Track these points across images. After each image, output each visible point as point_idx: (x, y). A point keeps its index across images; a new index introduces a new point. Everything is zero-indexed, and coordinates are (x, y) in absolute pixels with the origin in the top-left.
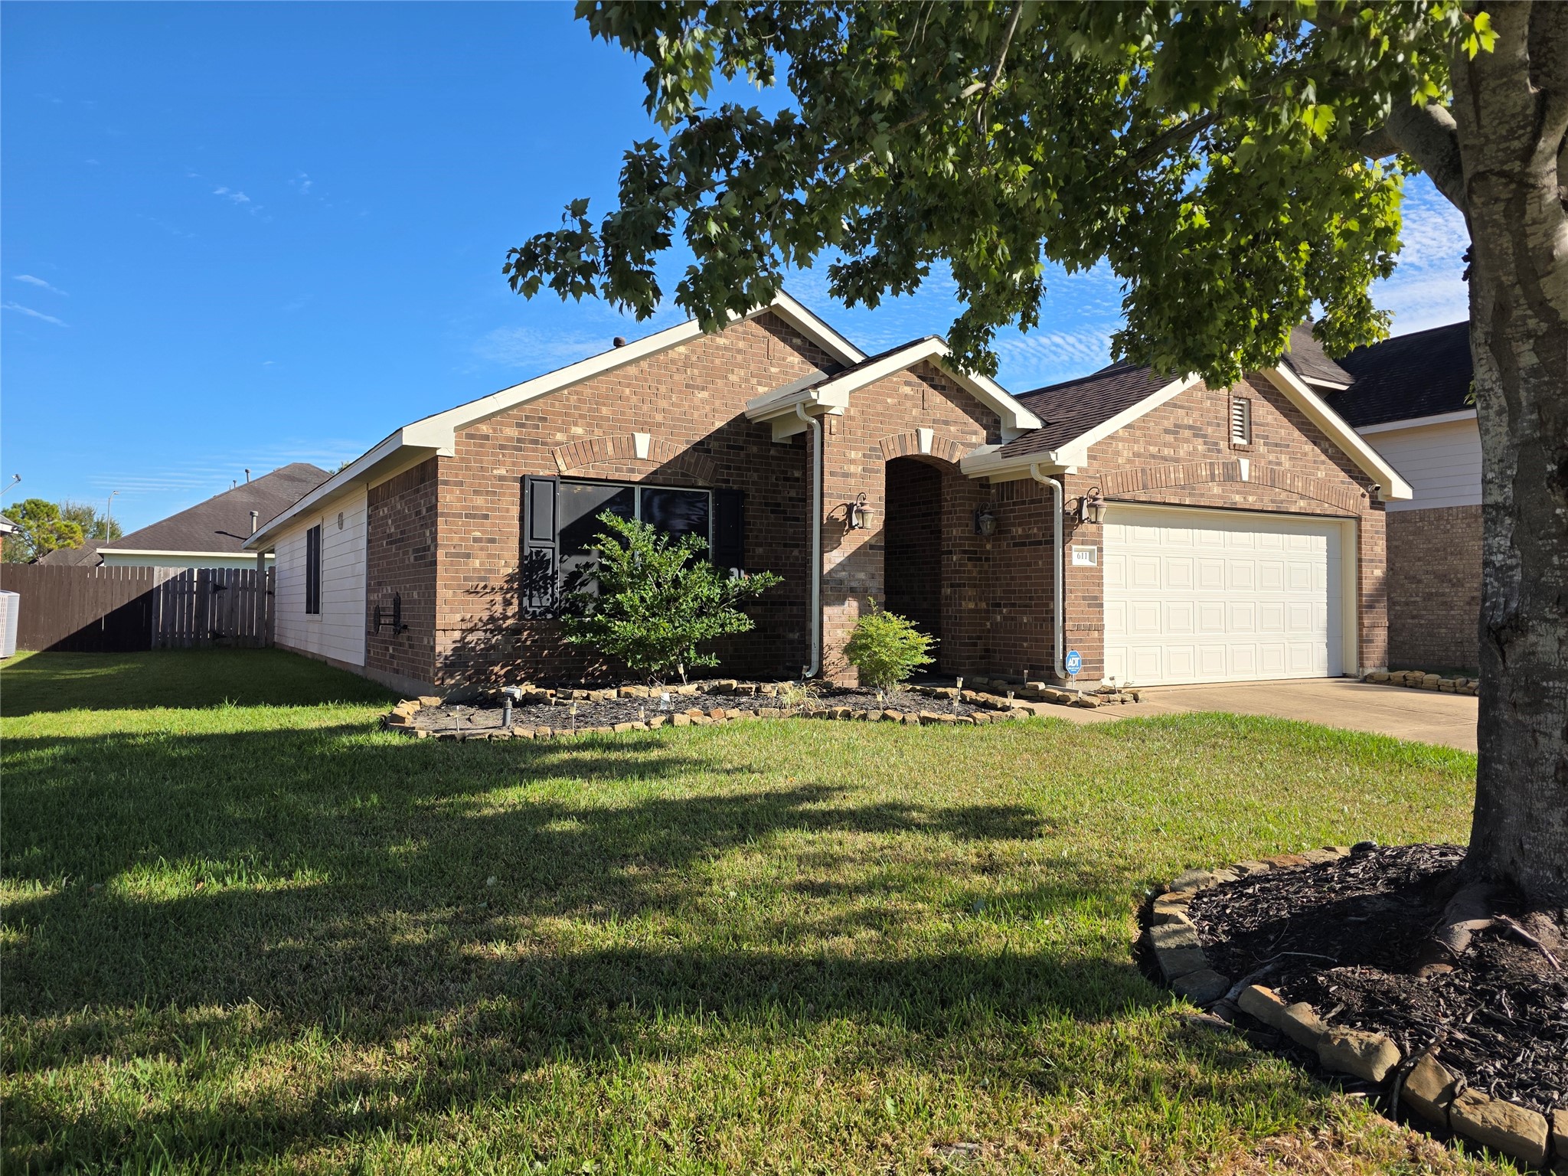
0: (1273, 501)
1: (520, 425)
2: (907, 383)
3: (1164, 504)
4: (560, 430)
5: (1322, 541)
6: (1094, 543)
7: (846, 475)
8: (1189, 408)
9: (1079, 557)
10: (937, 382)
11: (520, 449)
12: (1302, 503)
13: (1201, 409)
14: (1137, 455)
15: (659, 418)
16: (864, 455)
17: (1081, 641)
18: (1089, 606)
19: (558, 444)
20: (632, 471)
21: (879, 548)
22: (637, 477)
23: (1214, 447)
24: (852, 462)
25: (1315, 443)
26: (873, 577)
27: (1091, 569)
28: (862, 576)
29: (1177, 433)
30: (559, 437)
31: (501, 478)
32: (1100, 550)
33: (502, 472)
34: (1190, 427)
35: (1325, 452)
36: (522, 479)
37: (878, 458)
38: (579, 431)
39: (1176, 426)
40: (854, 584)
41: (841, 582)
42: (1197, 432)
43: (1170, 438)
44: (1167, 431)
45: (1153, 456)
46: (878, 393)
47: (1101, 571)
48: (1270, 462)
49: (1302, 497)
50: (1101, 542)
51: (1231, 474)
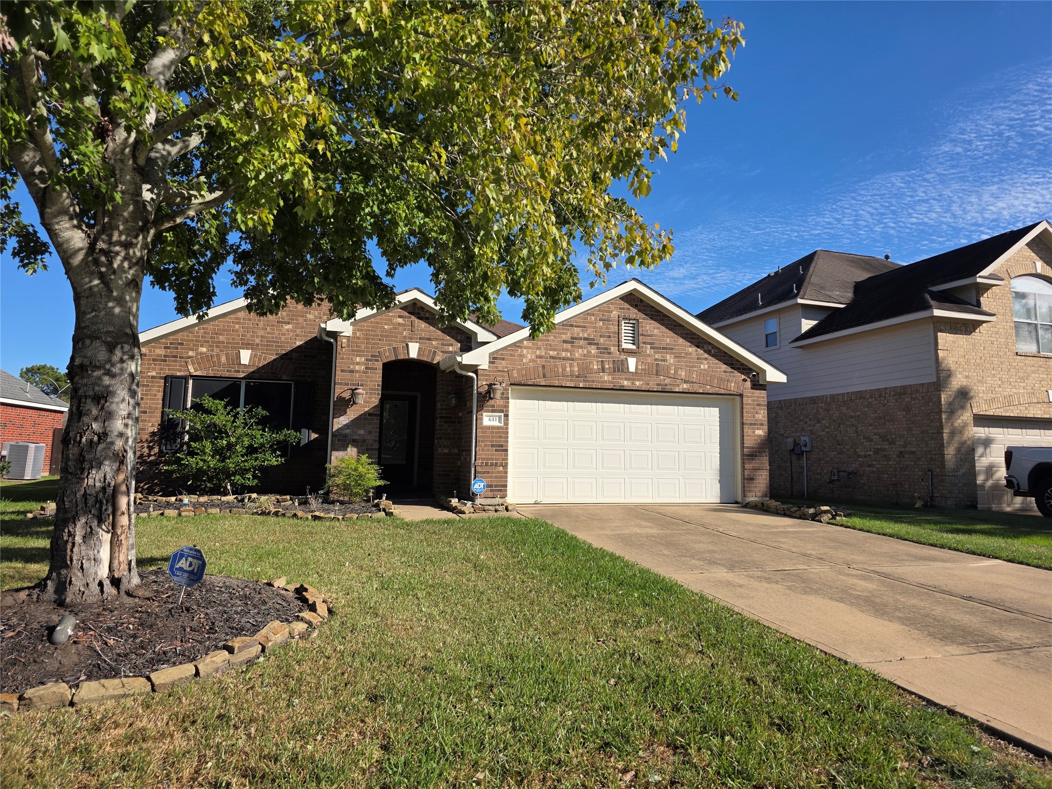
0: (658, 385)
1: (165, 348)
2: (400, 317)
3: (562, 387)
4: (192, 350)
5: (715, 411)
6: (501, 411)
7: (352, 371)
8: (585, 327)
9: (488, 420)
10: (422, 315)
11: (165, 361)
12: (685, 386)
13: (595, 327)
14: (541, 357)
15: (257, 341)
16: (367, 360)
17: (488, 472)
18: (496, 450)
19: (189, 357)
20: (238, 371)
21: (376, 415)
22: (242, 375)
23: (605, 350)
24: (358, 364)
25: (698, 347)
26: (370, 433)
27: (498, 428)
28: (362, 432)
29: (573, 342)
30: (191, 353)
31: (153, 377)
32: (506, 416)
33: (154, 374)
34: (585, 339)
35: (709, 352)
36: (166, 378)
37: (378, 361)
38: (204, 350)
39: (572, 338)
40: (355, 437)
41: (346, 436)
42: (590, 341)
43: (569, 346)
44: (565, 342)
45: (553, 358)
46: (377, 323)
47: (507, 429)
48: (656, 360)
49: (686, 382)
50: (508, 411)
51: (620, 367)
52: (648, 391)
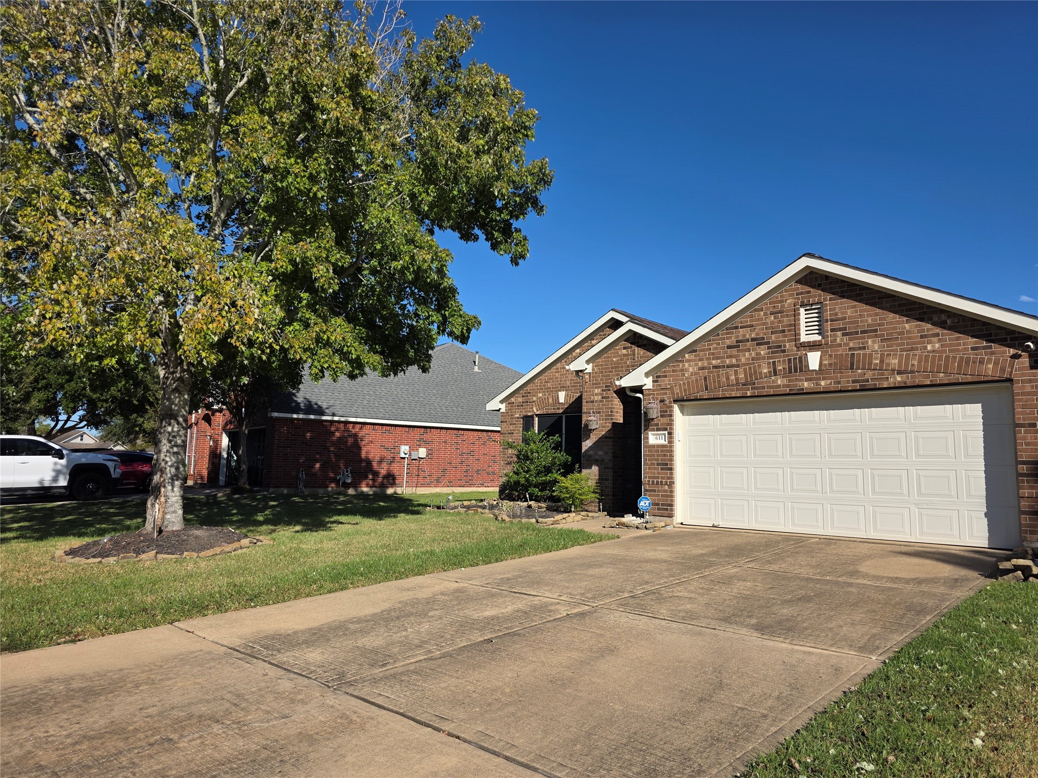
0: (854, 382)
1: (523, 396)
2: (624, 348)
3: (727, 398)
4: (535, 396)
6: (665, 429)
7: (593, 402)
8: (752, 326)
9: (653, 438)
10: (641, 343)
11: (522, 406)
12: (899, 378)
13: (764, 324)
14: (703, 368)
15: (568, 383)
16: (603, 390)
17: (655, 491)
18: (662, 469)
19: (534, 402)
20: (558, 409)
21: (611, 438)
22: (561, 411)
23: (778, 349)
24: (597, 394)
25: (921, 320)
26: (606, 453)
27: (663, 446)
28: (601, 453)
29: (739, 346)
30: (535, 399)
31: (518, 418)
32: (670, 433)
33: (518, 415)
34: (753, 340)
35: (942, 325)
36: (523, 418)
37: (609, 390)
38: (540, 395)
39: (738, 342)
40: (597, 457)
41: (590, 456)
42: (759, 342)
43: (734, 351)
44: (729, 347)
45: (715, 367)
46: (608, 357)
47: (671, 447)
48: (850, 349)
49: (899, 373)
50: (671, 429)
51: (800, 366)
52: (841, 391)
